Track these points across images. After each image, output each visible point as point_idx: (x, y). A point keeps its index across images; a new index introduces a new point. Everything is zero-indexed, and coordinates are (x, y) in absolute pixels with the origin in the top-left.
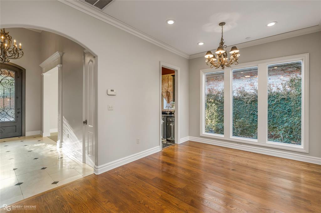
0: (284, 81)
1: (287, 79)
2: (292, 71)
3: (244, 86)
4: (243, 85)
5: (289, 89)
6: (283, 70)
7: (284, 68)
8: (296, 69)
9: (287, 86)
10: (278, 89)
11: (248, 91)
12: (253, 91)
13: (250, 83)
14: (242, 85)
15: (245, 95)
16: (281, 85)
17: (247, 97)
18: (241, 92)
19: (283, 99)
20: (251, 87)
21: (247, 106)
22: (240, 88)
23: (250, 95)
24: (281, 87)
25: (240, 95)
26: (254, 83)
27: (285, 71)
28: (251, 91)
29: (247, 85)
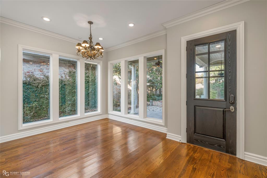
0: (65, 71)
1: (67, 70)
2: (70, 66)
3: (33, 71)
4: (33, 69)
5: (68, 78)
6: (64, 64)
7: (65, 63)
8: (72, 65)
9: (67, 76)
10: (62, 77)
11: (38, 76)
12: (43, 77)
13: (39, 69)
14: (31, 69)
15: (34, 80)
16: (63, 75)
17: (37, 82)
18: (30, 77)
19: (65, 84)
20: (41, 73)
21: (36, 90)
22: (29, 72)
23: (40, 80)
24: (64, 76)
25: (28, 79)
26: (44, 70)
27: (66, 65)
28: (41, 76)
29: (36, 71)
